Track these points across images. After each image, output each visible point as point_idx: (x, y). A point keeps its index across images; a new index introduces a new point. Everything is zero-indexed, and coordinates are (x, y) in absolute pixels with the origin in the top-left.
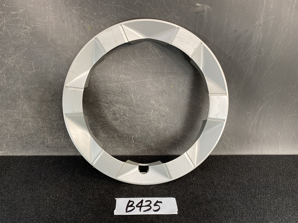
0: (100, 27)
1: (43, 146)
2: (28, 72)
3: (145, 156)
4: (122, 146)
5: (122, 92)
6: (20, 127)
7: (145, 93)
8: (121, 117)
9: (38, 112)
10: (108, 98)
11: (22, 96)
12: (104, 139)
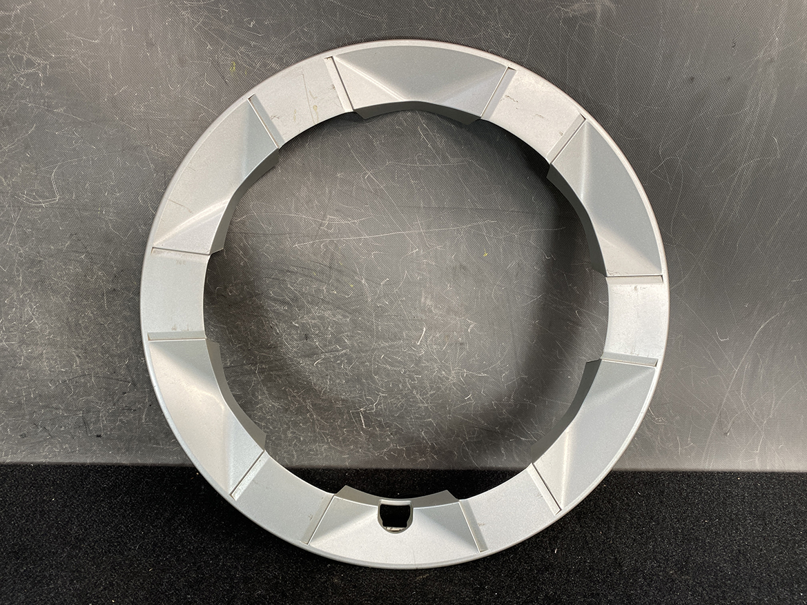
0: (265, 65)
1: (83, 435)
2: (38, 203)
3: (399, 470)
4: (327, 439)
5: (330, 267)
6: (11, 374)
7: (404, 272)
8: (325, 346)
9: (70, 328)
10: (287, 288)
11: (19, 276)
12: (271, 415)
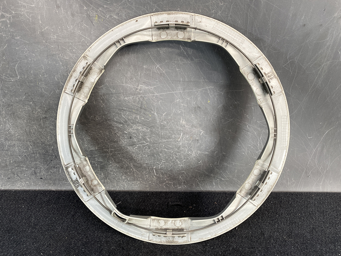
0: (111, 16)
1: (34, 178)
2: (10, 79)
3: (170, 192)
4: (140, 179)
5: (141, 108)
7: (173, 110)
8: (139, 141)
9: (27, 133)
10: (122, 117)
11: (3, 111)
12: (116, 170)
